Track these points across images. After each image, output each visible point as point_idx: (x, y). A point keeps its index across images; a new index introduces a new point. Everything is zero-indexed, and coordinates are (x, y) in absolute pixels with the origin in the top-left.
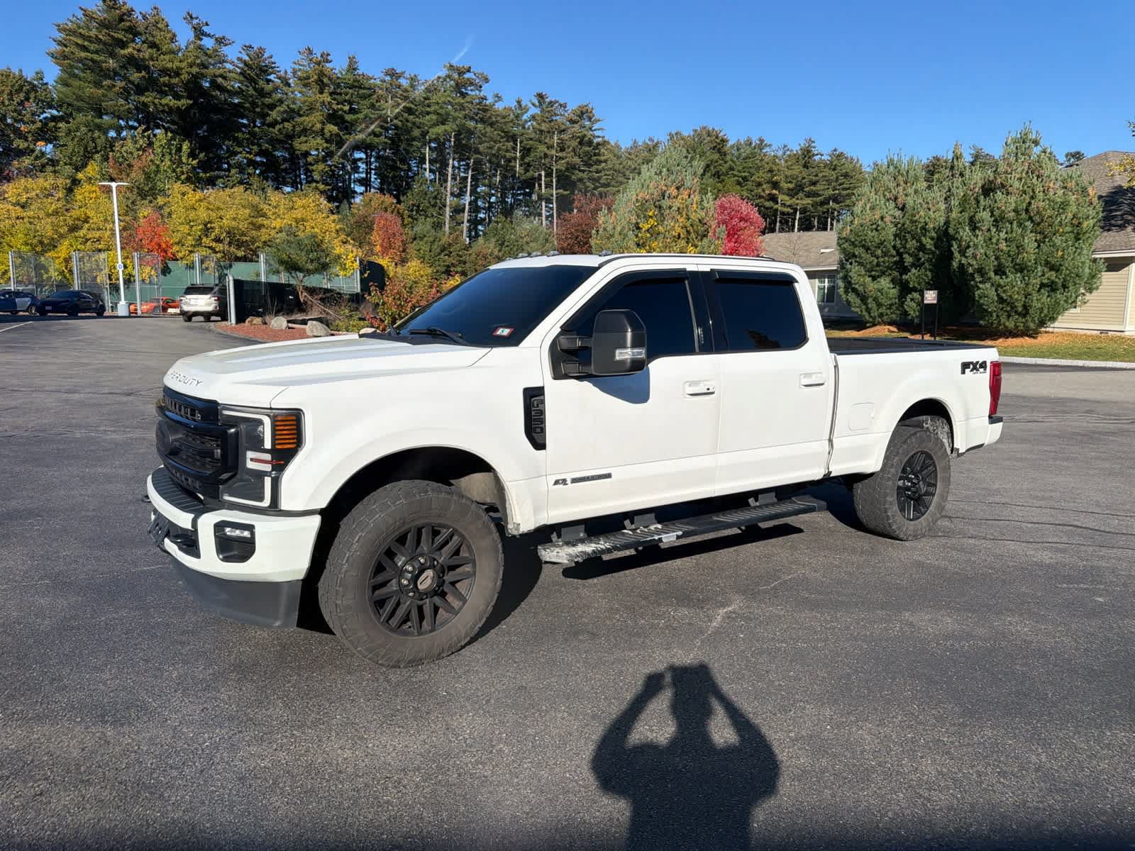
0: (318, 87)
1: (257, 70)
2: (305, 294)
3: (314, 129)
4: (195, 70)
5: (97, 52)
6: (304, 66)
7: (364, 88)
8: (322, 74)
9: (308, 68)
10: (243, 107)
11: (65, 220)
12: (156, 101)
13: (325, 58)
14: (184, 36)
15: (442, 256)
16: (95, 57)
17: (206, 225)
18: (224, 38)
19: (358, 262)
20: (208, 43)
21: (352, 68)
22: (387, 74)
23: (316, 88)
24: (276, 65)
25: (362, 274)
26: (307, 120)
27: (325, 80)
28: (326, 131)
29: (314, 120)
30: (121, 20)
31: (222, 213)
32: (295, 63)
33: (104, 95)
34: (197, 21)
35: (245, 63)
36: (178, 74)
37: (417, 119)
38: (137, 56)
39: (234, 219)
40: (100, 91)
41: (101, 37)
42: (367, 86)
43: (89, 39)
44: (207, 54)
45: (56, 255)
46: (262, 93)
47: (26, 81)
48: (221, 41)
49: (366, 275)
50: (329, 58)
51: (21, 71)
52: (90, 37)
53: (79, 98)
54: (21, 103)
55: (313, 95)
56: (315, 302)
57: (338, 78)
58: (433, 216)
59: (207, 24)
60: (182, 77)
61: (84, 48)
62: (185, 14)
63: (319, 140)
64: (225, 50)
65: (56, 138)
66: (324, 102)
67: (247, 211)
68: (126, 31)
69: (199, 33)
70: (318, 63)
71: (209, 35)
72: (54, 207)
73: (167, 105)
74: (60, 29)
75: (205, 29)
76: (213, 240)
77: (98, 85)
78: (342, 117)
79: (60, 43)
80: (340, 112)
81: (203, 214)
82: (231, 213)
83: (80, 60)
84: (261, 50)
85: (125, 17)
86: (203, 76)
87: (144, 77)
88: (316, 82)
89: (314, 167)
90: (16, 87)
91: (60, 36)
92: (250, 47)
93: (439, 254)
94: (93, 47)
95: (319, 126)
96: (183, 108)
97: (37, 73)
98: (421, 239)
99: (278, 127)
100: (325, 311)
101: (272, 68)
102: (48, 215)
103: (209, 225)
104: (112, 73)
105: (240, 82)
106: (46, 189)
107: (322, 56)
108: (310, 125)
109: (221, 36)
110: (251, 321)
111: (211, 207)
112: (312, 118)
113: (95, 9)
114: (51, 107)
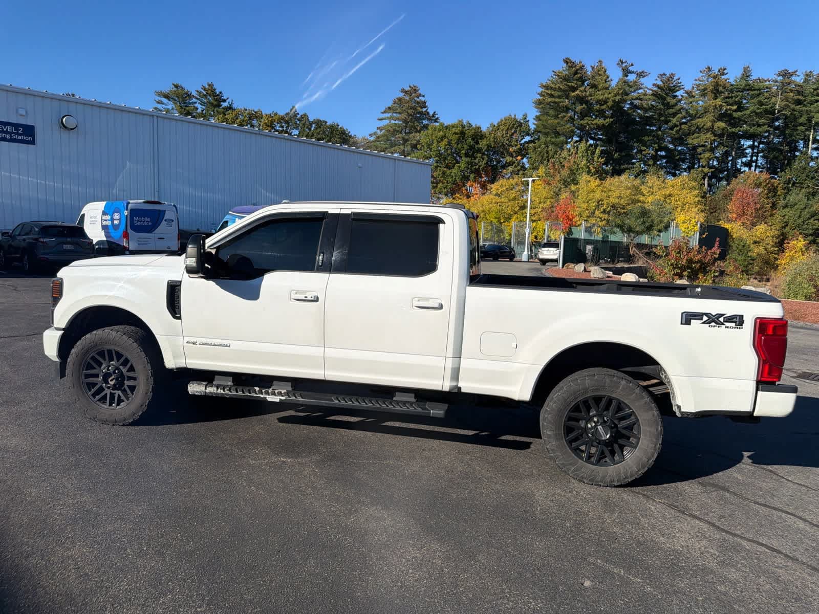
0: (713, 95)
1: (667, 89)
2: (634, 249)
3: (705, 127)
4: (618, 98)
5: (559, 97)
6: (703, 81)
7: (754, 90)
8: (717, 84)
9: (708, 82)
10: (653, 118)
11: (519, 203)
12: (590, 122)
13: (722, 72)
14: (615, 76)
15: (811, 221)
16: (557, 100)
17: (598, 202)
18: (643, 72)
19: (699, 226)
20: (631, 77)
21: (746, 74)
22: (779, 75)
23: (711, 95)
24: (682, 84)
25: (701, 235)
26: (699, 121)
27: (721, 89)
28: (715, 127)
29: (706, 121)
30: (576, 73)
31: (610, 194)
32: (696, 80)
33: (558, 123)
34: (626, 64)
35: (659, 87)
36: (606, 102)
37: (804, 108)
38: (581, 95)
39: (619, 197)
40: (556, 121)
41: (561, 87)
42: (756, 88)
43: (555, 89)
44: (629, 85)
45: (508, 224)
46: (668, 106)
47: (517, 121)
48: (641, 75)
49: (704, 236)
50: (725, 71)
51: (515, 116)
52: (556, 88)
53: (545, 127)
54: (513, 134)
55: (709, 101)
56: (641, 255)
57: (732, 85)
58: (809, 186)
59: (632, 65)
60: (608, 104)
61: (551, 96)
62: (618, 61)
63: (709, 135)
64: (642, 80)
65: (527, 154)
66: (716, 105)
67: (628, 192)
68: (577, 80)
69: (626, 72)
70: (715, 77)
71: (633, 72)
72: (514, 195)
73: (596, 124)
74: (542, 86)
75: (631, 68)
76: (601, 212)
77: (556, 117)
78: (731, 115)
79: (541, 95)
80: (729, 112)
81: (598, 195)
82: (617, 194)
83: (549, 104)
84: (672, 75)
85: (579, 71)
86: (625, 101)
87: (584, 108)
88: (712, 91)
89: (702, 156)
90: (511, 126)
91: (540, 90)
92: (664, 74)
93: (809, 219)
94: (557, 93)
95: (709, 124)
96: (607, 124)
97: (524, 115)
98: (792, 206)
99: (675, 129)
100: (647, 262)
101: (678, 87)
102: (509, 200)
103: (600, 202)
104: (565, 109)
105: (654, 101)
106: (512, 185)
107: (719, 71)
108: (702, 124)
109: (641, 71)
110: (568, 266)
111: (605, 189)
112: (705, 119)
113: (561, 70)
114: (528, 134)
